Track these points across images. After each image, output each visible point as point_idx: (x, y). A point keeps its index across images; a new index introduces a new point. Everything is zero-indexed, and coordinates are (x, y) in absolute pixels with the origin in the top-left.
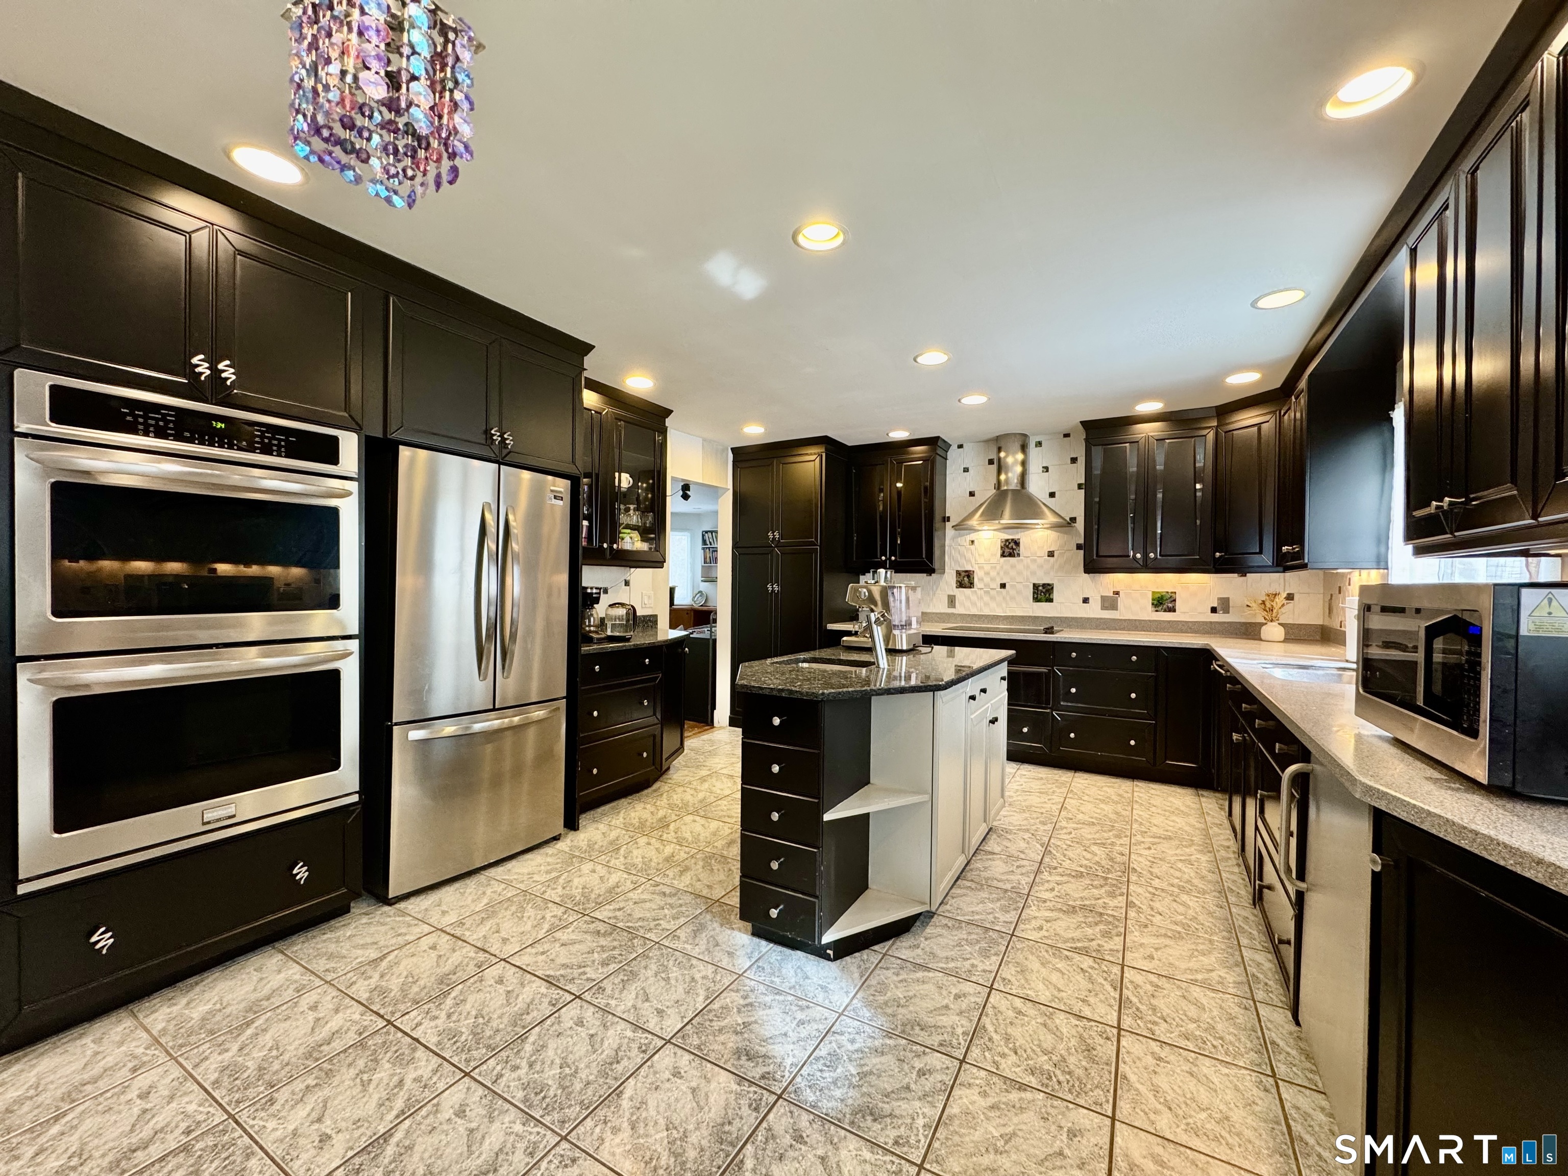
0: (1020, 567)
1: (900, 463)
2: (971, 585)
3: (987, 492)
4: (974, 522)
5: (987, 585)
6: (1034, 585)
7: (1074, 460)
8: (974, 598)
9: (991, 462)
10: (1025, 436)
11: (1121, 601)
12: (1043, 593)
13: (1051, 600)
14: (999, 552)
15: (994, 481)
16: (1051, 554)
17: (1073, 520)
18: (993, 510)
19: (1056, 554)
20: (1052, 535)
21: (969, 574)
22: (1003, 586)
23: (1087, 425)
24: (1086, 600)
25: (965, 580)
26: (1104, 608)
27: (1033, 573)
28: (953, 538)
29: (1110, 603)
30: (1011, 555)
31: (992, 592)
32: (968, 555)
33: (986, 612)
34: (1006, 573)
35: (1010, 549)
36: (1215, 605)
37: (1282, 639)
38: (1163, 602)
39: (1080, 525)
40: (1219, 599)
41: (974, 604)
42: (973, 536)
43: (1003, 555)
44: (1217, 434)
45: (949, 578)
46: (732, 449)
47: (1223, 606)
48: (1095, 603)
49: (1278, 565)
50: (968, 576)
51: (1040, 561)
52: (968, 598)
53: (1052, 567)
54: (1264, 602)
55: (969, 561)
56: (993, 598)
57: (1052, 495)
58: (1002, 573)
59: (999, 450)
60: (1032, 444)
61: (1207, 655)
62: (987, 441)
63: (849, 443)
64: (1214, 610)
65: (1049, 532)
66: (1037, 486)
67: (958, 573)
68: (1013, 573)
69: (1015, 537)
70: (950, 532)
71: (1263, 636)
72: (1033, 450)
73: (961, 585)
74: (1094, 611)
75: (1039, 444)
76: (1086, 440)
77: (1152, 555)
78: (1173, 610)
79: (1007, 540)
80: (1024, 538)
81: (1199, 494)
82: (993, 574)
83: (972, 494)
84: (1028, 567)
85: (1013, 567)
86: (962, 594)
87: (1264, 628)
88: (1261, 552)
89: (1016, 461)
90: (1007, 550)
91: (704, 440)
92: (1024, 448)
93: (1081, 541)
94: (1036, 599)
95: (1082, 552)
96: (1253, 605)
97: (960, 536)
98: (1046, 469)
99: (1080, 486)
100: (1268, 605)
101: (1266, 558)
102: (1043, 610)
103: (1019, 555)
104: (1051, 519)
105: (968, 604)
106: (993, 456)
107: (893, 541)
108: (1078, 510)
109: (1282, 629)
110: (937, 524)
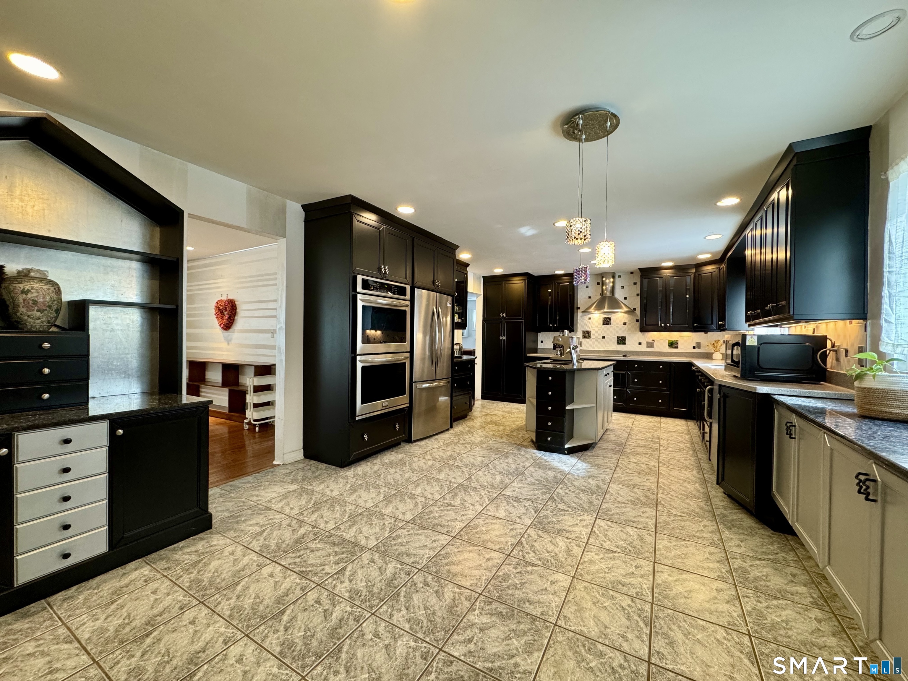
0: (611, 329)
1: (559, 284)
2: (589, 337)
3: (597, 297)
4: (592, 310)
5: (597, 337)
6: (618, 337)
7: (635, 284)
8: (591, 343)
9: (598, 284)
10: (614, 273)
11: (655, 344)
12: (621, 340)
13: (625, 344)
14: (602, 323)
15: (600, 292)
16: (625, 324)
17: (635, 309)
18: (600, 306)
19: (627, 324)
20: (626, 315)
21: (588, 332)
22: (604, 337)
23: (641, 270)
24: (640, 344)
25: (587, 335)
26: (648, 347)
27: (617, 332)
28: (581, 316)
29: (650, 345)
30: (607, 324)
31: (599, 340)
32: (588, 324)
33: (596, 349)
34: (605, 332)
35: (607, 321)
36: (695, 345)
37: (721, 358)
38: (673, 344)
39: (638, 312)
40: (696, 343)
41: (591, 345)
42: (590, 316)
43: (604, 324)
44: (695, 274)
45: (580, 334)
46: (483, 277)
47: (698, 346)
48: (644, 345)
49: (719, 329)
50: (588, 333)
51: (620, 327)
52: (588, 343)
53: (625, 329)
54: (714, 344)
55: (588, 327)
56: (599, 343)
57: (625, 298)
58: (603, 332)
59: (603, 277)
60: (617, 277)
61: (691, 364)
62: (597, 275)
63: (535, 275)
64: (694, 348)
65: (624, 314)
66: (619, 295)
67: (583, 332)
68: (608, 332)
69: (609, 316)
70: (580, 314)
71: (713, 358)
72: (617, 280)
73: (584, 337)
74: (644, 348)
75: (620, 276)
76: (641, 276)
77: (668, 325)
78: (677, 347)
79: (605, 318)
80: (613, 317)
81: (688, 300)
82: (599, 332)
83: (590, 297)
84: (615, 329)
85: (608, 329)
86: (585, 341)
87: (714, 355)
88: (712, 324)
89: (610, 282)
90: (605, 322)
91: (474, 274)
92: (613, 277)
93: (639, 318)
94: (618, 343)
95: (639, 323)
96: (709, 345)
97: (585, 316)
98: (623, 287)
99: (638, 295)
100: (715, 345)
101: (714, 327)
102: (621, 348)
103: (611, 324)
104: (625, 309)
105: (588, 345)
106: (600, 281)
107: (555, 318)
108: (638, 306)
109: (721, 355)
110: (575, 310)
